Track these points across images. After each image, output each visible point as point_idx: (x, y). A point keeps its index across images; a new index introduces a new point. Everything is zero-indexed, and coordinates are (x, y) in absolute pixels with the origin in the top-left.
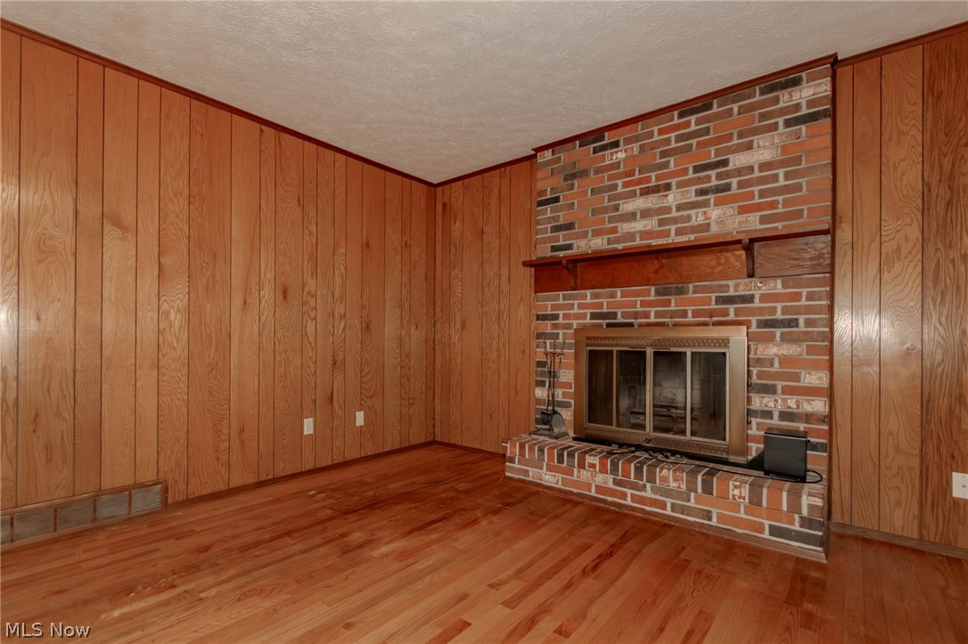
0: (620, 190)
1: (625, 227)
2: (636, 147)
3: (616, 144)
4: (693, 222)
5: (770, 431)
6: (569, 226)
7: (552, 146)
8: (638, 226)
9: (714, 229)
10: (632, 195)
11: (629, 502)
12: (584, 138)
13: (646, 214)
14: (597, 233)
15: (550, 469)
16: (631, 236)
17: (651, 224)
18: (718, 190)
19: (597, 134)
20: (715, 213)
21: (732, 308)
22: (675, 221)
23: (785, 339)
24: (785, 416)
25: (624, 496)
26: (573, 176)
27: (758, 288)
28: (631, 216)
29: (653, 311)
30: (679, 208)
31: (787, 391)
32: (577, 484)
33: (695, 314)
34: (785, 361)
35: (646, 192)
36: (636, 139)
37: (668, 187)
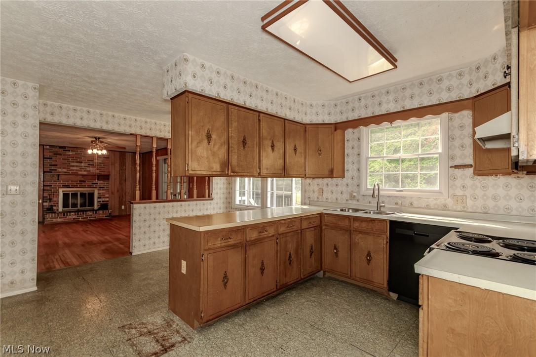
0: (70, 160)
1: (72, 168)
2: (74, 153)
3: (69, 151)
4: (87, 170)
5: (101, 204)
6: (56, 165)
7: (51, 146)
8: (75, 168)
9: (91, 171)
10: (74, 162)
11: (81, 219)
12: (60, 147)
13: (77, 166)
14: (63, 168)
15: (60, 218)
16: (74, 170)
17: (78, 168)
18: (92, 165)
19: (64, 147)
20: (91, 169)
21: (94, 185)
22: (83, 169)
23: (103, 190)
24: (103, 201)
25: (79, 218)
26: (58, 154)
27: (99, 182)
28: (73, 166)
29: (78, 185)
30: (84, 167)
31: (103, 198)
32: (68, 219)
33: (88, 186)
34: (103, 193)
35: (77, 162)
36: (74, 151)
37: (82, 162)
